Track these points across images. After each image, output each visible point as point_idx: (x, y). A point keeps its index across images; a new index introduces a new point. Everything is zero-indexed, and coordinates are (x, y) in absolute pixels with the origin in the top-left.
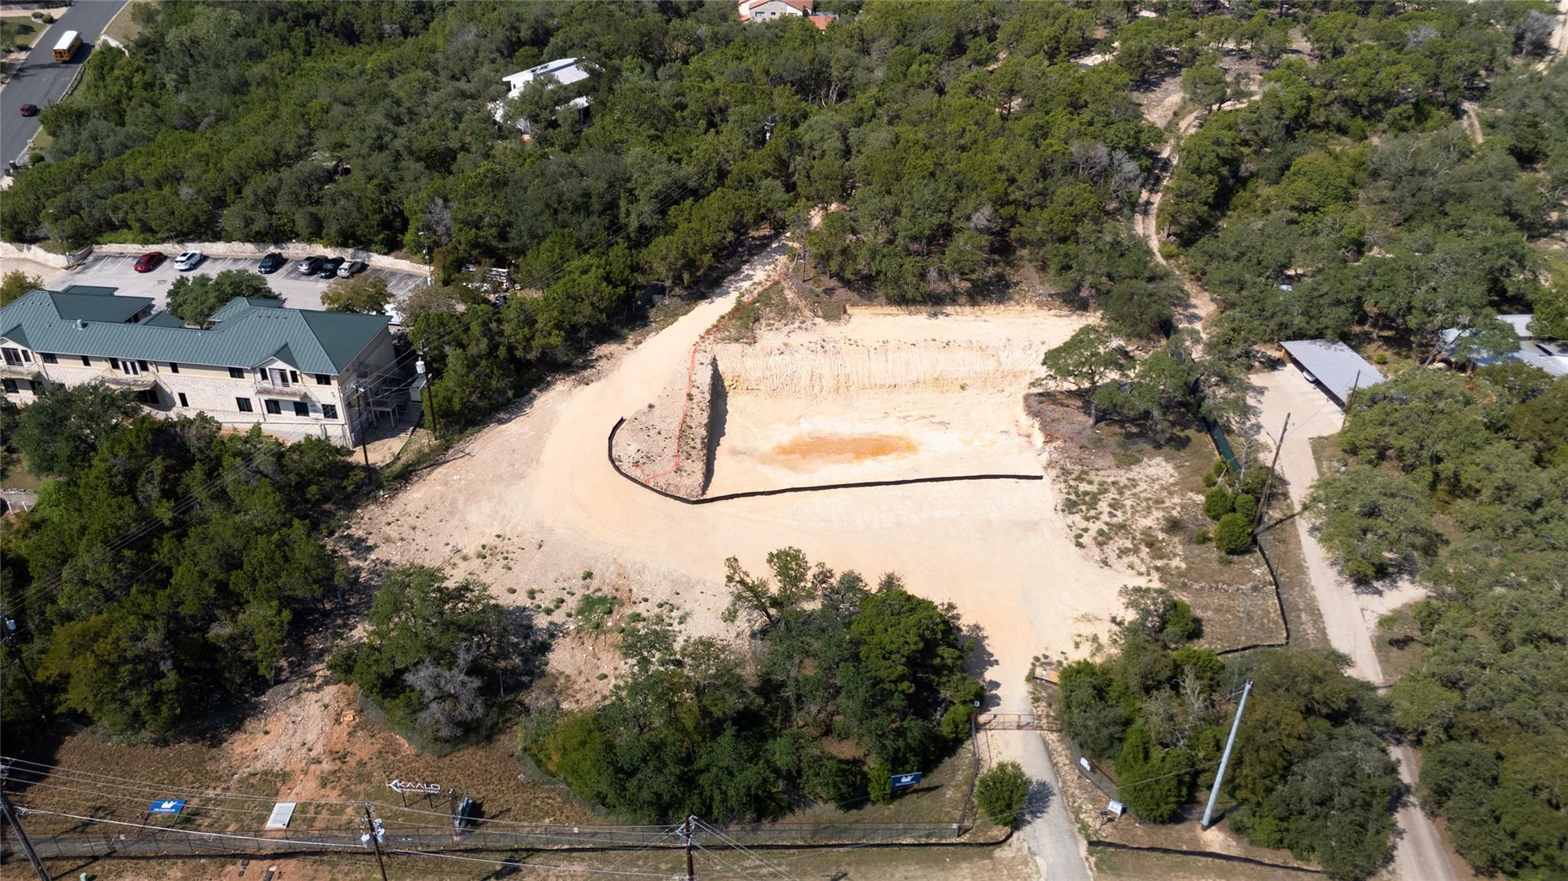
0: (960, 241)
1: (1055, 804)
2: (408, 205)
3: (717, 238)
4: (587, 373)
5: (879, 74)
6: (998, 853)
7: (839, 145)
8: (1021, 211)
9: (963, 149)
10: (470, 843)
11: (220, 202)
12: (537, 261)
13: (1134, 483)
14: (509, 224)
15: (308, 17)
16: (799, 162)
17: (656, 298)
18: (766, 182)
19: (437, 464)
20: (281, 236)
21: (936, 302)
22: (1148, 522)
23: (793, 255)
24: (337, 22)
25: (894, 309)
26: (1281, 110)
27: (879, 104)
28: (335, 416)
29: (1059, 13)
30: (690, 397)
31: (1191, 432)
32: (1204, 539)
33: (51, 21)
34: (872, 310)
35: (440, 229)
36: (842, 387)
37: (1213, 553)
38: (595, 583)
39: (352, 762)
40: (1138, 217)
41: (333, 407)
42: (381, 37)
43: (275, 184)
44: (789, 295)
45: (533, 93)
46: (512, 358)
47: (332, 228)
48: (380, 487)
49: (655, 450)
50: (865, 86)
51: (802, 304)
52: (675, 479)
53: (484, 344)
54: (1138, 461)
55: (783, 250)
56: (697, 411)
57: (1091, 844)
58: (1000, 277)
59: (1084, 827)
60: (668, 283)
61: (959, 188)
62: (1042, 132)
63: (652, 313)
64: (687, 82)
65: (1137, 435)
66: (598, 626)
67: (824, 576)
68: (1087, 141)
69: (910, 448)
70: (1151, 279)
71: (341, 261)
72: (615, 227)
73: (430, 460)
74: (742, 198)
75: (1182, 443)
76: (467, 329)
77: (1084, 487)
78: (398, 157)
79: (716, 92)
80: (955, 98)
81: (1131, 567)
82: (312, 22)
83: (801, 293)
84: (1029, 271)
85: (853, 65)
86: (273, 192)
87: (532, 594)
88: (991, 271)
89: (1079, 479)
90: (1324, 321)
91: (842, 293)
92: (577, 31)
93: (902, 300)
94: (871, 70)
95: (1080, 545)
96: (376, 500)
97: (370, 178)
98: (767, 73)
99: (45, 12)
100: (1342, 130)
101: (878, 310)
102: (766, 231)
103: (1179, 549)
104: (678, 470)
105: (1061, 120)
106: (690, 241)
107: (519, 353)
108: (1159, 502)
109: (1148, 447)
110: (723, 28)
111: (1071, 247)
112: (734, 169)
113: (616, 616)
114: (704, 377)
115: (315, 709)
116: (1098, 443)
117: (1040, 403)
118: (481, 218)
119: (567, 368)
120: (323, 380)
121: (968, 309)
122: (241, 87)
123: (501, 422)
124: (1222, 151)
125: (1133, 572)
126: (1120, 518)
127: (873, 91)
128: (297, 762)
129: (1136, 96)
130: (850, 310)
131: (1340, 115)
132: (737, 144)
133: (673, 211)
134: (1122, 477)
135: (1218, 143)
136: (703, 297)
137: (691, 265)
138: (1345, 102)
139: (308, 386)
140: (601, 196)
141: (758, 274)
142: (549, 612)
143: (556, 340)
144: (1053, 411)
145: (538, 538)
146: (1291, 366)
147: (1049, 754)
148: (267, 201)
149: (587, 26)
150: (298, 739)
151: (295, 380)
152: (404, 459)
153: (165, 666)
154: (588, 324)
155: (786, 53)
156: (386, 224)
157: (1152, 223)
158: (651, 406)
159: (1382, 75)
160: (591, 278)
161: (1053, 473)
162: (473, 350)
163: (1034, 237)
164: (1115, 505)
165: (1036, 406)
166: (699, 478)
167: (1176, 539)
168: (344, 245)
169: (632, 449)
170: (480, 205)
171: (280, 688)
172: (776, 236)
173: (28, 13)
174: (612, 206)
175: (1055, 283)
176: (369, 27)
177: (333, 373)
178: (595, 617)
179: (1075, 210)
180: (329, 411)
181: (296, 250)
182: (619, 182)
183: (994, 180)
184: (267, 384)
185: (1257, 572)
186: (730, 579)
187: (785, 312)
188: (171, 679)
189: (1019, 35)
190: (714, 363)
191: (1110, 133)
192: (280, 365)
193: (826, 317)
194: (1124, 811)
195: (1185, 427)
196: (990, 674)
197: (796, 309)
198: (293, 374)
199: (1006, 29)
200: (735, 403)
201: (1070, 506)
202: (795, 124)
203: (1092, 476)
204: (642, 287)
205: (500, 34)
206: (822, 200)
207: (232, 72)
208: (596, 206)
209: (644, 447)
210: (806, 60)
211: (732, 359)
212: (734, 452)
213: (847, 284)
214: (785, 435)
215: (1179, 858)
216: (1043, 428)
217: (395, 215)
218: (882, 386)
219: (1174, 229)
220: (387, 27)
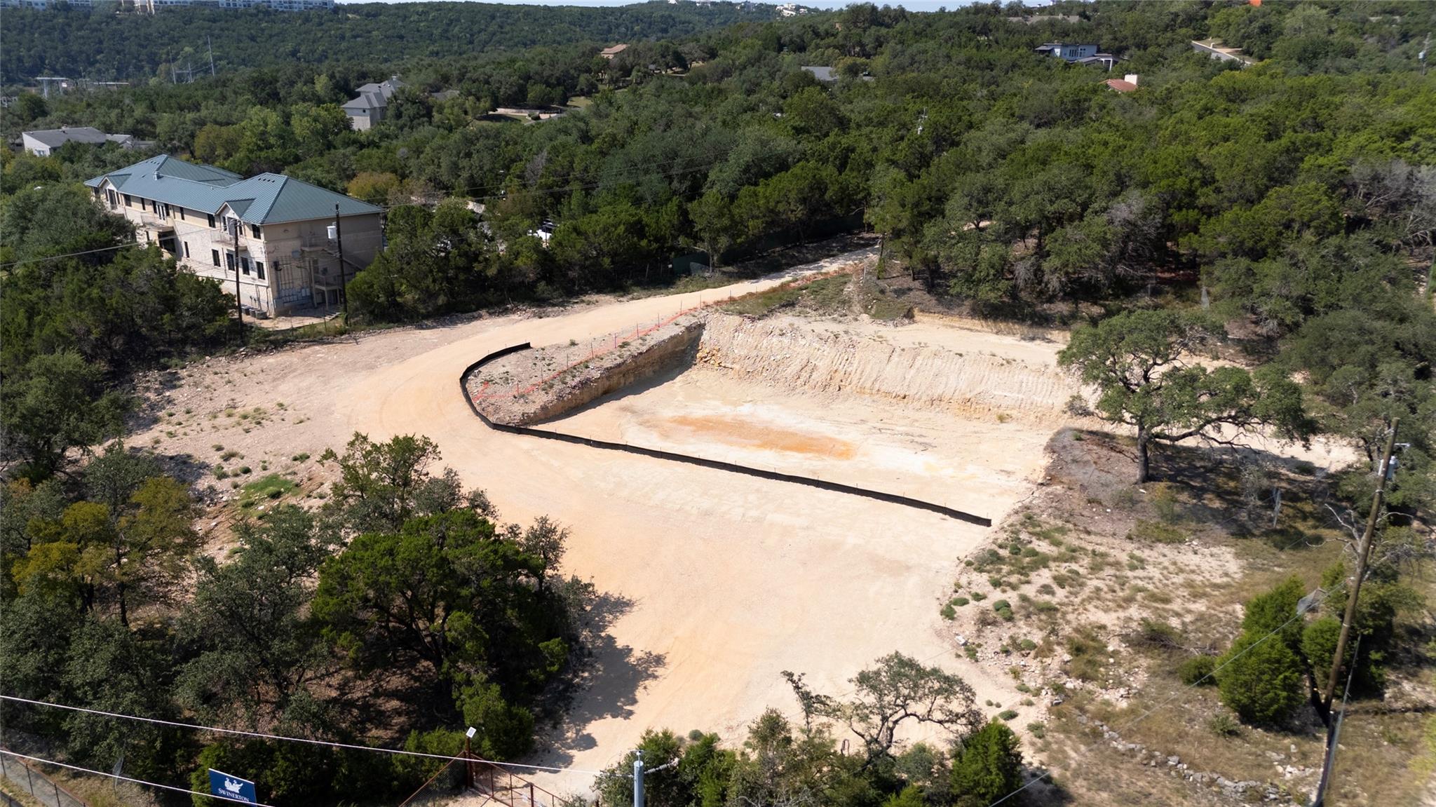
4: (553, 310)
13: (1138, 564)
17: (694, 266)
21: (1038, 322)
22: (1110, 619)
25: (976, 323)
28: (263, 276)
30: (623, 345)
32: (1205, 679)
36: (833, 385)
38: (299, 467)
41: (262, 266)
52: (507, 403)
54: (1179, 541)
56: (613, 356)
65: (1215, 514)
69: (844, 454)
75: (1297, 542)
77: (1039, 545)
81: (1016, 674)
87: (230, 456)
89: (1043, 534)
95: (948, 614)
103: (1138, 678)
104: (521, 396)
108: (1160, 599)
109: (1219, 531)
113: (276, 502)
116: (1128, 504)
117: (1079, 441)
118: (569, 172)
120: (256, 231)
125: (1013, 683)
126: (1059, 597)
130: (918, 316)
134: (1124, 551)
137: (732, 229)
139: (249, 241)
141: (832, 267)
145: (309, 416)
151: (241, 231)
158: (573, 344)
164: (1067, 580)
165: (1068, 444)
167: (1144, 662)
169: (502, 370)
177: (260, 223)
178: (257, 496)
180: (260, 271)
192: (232, 213)
201: (986, 561)
203: (1071, 536)
204: (678, 250)
211: (724, 330)
213: (931, 288)
214: (707, 411)
218: (887, 394)
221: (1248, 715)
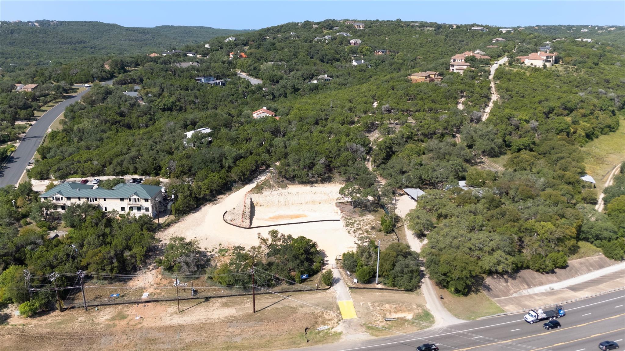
0: (317, 166)
1: (341, 282)
2: (161, 163)
3: (251, 168)
4: (216, 202)
5: (294, 129)
6: (327, 291)
7: (284, 145)
8: (333, 159)
9: (317, 145)
10: (196, 297)
11: (104, 166)
12: (201, 174)
13: (363, 220)
14: (191, 167)
15: (116, 122)
16: (272, 150)
17: (234, 184)
18: (264, 154)
19: (176, 222)
20: (124, 173)
21: (311, 183)
22: (367, 227)
23: (272, 173)
24: (125, 123)
25: (300, 185)
26: (403, 135)
27: (294, 136)
28: (148, 211)
29: (344, 114)
30: (245, 206)
31: (379, 209)
32: (380, 231)
33: (31, 125)
34: (294, 186)
35: (172, 168)
36: (287, 204)
37: (383, 234)
38: (222, 246)
39: (162, 285)
40: (366, 162)
41: (148, 208)
42: (139, 127)
43: (123, 159)
44: (271, 183)
45: (195, 136)
46: (196, 197)
47: (140, 170)
48: (162, 228)
49: (236, 218)
50: (290, 132)
51: (275, 185)
52: (242, 224)
53: (189, 192)
54: (364, 215)
55: (269, 172)
56: (247, 209)
57: (350, 288)
58: (329, 177)
59: (348, 286)
60: (237, 180)
61: (316, 154)
62: (339, 141)
63: (233, 188)
64: (239, 132)
66: (224, 255)
67: (283, 235)
68: (351, 143)
69: (305, 216)
70: (367, 174)
71: (141, 179)
72: (222, 167)
73: (175, 222)
74: (257, 158)
75: (377, 211)
76: (184, 189)
77: (350, 221)
78: (158, 152)
79: (248, 134)
80: (315, 133)
82: (118, 123)
83: (275, 182)
84: (337, 175)
85: (287, 127)
86: (122, 161)
87: (206, 249)
88: (326, 175)
89: (349, 220)
90: (413, 183)
91: (286, 182)
92: (205, 121)
93: (303, 183)
94: (292, 128)
95: (349, 233)
96: (161, 231)
97: (150, 157)
98: (262, 130)
99: (29, 122)
100: (422, 141)
101: (296, 186)
102: (264, 167)
103: (374, 233)
104: (243, 222)
105: (344, 138)
106: (243, 168)
107: (197, 196)
108: (369, 223)
109: (367, 212)
110: (249, 119)
111: (347, 168)
112: (255, 151)
113: (228, 253)
114: (249, 202)
115: (150, 276)
116: (355, 212)
117: (340, 205)
118: (184, 165)
119: (210, 201)
120: (146, 200)
121: (321, 185)
122: (101, 140)
123: (193, 213)
124: (387, 145)
126: (359, 227)
127: (293, 133)
128: (148, 285)
129: (367, 134)
130: (288, 186)
131: (422, 137)
132: (255, 146)
133: (238, 162)
134: (360, 219)
135: (386, 142)
136: (247, 184)
137: (244, 175)
138: (422, 134)
139: (143, 203)
140: (218, 158)
141: (263, 178)
142: (210, 252)
143: (207, 192)
144: (342, 206)
145: (206, 237)
146: (406, 195)
147: (340, 273)
148: (121, 164)
149: (208, 120)
150: (147, 281)
151: (139, 201)
152: (167, 222)
153: (115, 261)
154: (216, 190)
155: (268, 124)
156: (155, 169)
157: (370, 163)
158: (234, 209)
159: (431, 127)
160: (216, 178)
161: (343, 219)
162: (186, 194)
163: (336, 166)
164: (358, 224)
165: (338, 205)
166: (249, 223)
167: (373, 231)
168: (142, 175)
169: (230, 218)
170: (184, 161)
171: (141, 271)
172: (267, 169)
173: (24, 123)
174: (221, 161)
175: (343, 177)
176: (135, 125)
177: (150, 198)
178: (223, 253)
179: (347, 158)
180: (147, 210)
181: (128, 177)
182: (223, 156)
183: (325, 152)
184: (131, 203)
185: (394, 237)
186: (259, 238)
187: (270, 187)
188: (116, 264)
189: (334, 120)
190: (251, 199)
191: (357, 141)
192: (135, 197)
193: (282, 188)
194: (358, 282)
195: (377, 208)
196: (326, 259)
197: (273, 186)
198: (138, 199)
199: (330, 118)
200: (257, 209)
201: (347, 225)
202: (271, 141)
203: (353, 219)
204: (230, 181)
205: (182, 123)
206: (279, 159)
207: (98, 136)
208: (216, 161)
209: (233, 217)
210: (273, 126)
211: (256, 198)
212: (258, 219)
213: (287, 179)
214: (272, 215)
215: (371, 290)
216: (340, 210)
217: (158, 166)
218: (298, 204)
219: (376, 164)
220: (141, 124)
221: (387, 233)
